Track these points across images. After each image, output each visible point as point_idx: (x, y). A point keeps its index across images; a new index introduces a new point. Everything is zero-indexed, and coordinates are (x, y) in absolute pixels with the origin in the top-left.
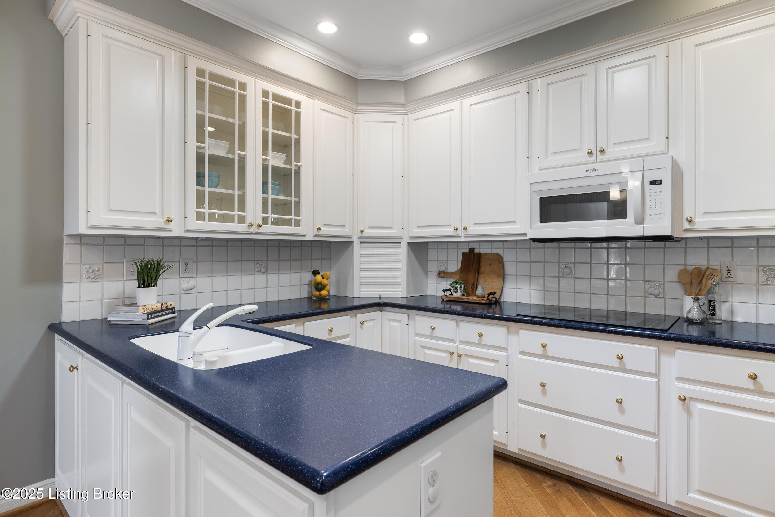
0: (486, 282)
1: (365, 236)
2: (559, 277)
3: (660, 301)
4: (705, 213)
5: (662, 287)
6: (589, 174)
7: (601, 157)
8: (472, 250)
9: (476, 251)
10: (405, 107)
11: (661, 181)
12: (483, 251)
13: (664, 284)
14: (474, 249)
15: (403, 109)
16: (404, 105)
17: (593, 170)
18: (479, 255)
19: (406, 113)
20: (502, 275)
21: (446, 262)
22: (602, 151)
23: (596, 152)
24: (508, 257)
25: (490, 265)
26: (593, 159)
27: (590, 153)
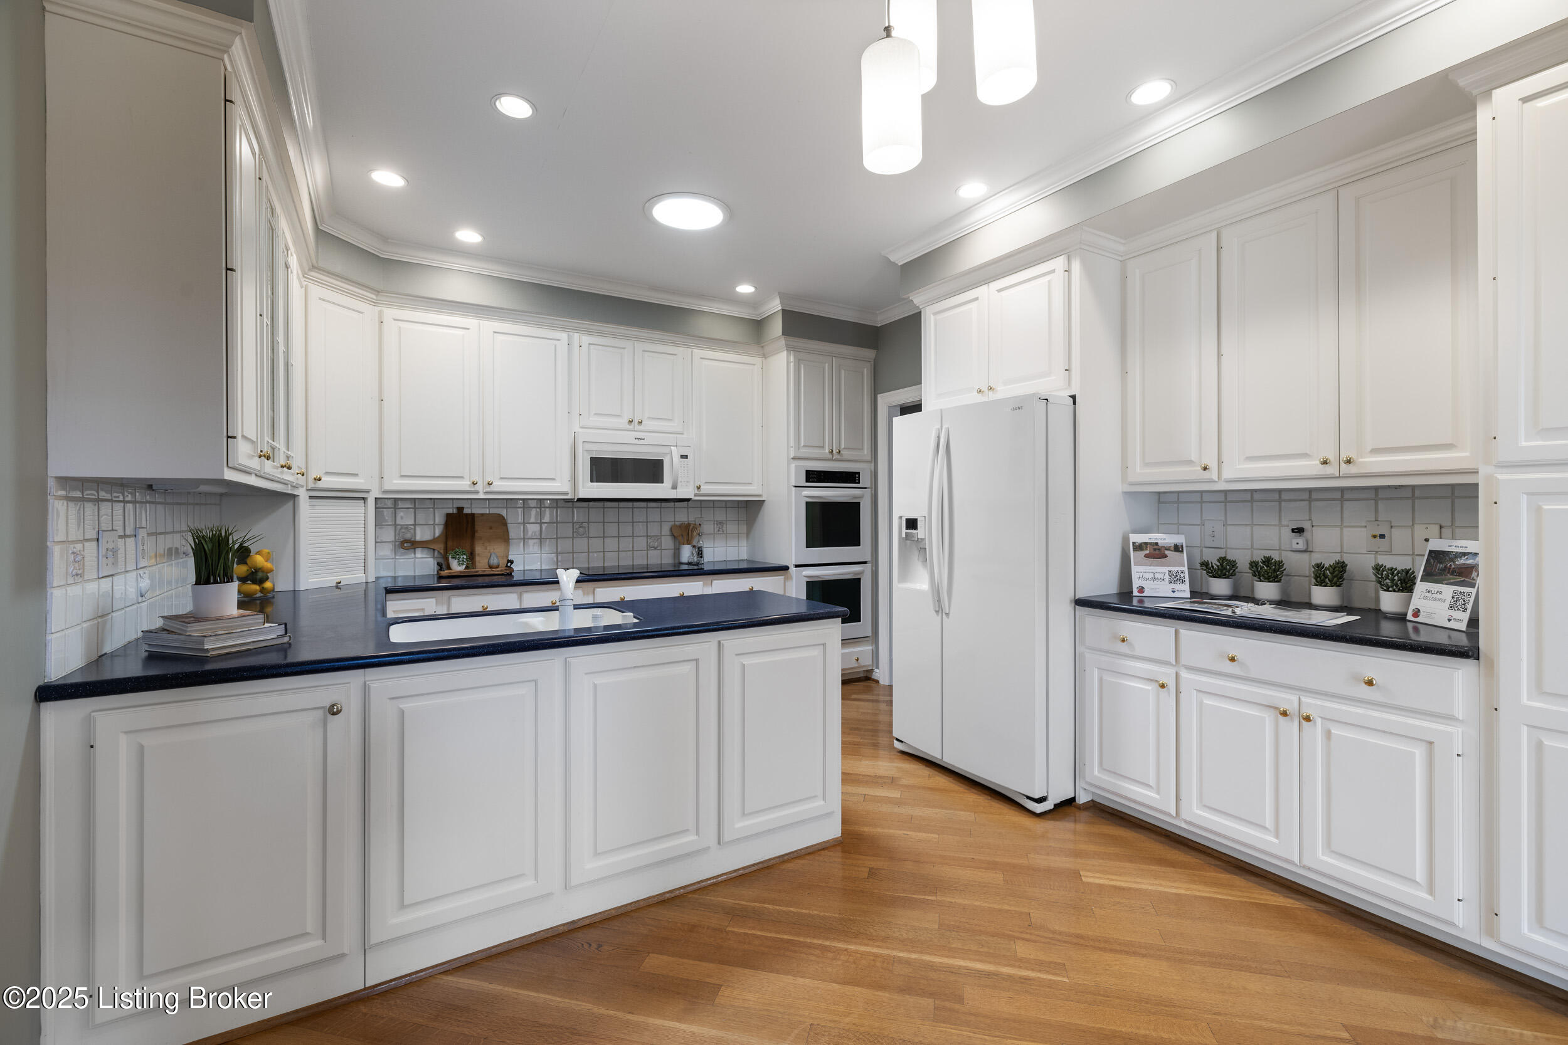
0: (486, 549)
1: (321, 486)
2: (573, 538)
3: (657, 552)
4: (706, 483)
5: (660, 540)
6: (637, 442)
7: (637, 427)
8: (460, 509)
9: (466, 511)
10: (377, 295)
11: (687, 456)
12: (476, 511)
13: (661, 538)
14: (463, 508)
15: (374, 297)
16: (377, 292)
17: (641, 439)
18: (473, 515)
19: (374, 302)
20: (505, 539)
21: (413, 527)
22: (640, 423)
23: (636, 422)
24: (514, 518)
25: (491, 528)
26: (631, 427)
27: (631, 422)
